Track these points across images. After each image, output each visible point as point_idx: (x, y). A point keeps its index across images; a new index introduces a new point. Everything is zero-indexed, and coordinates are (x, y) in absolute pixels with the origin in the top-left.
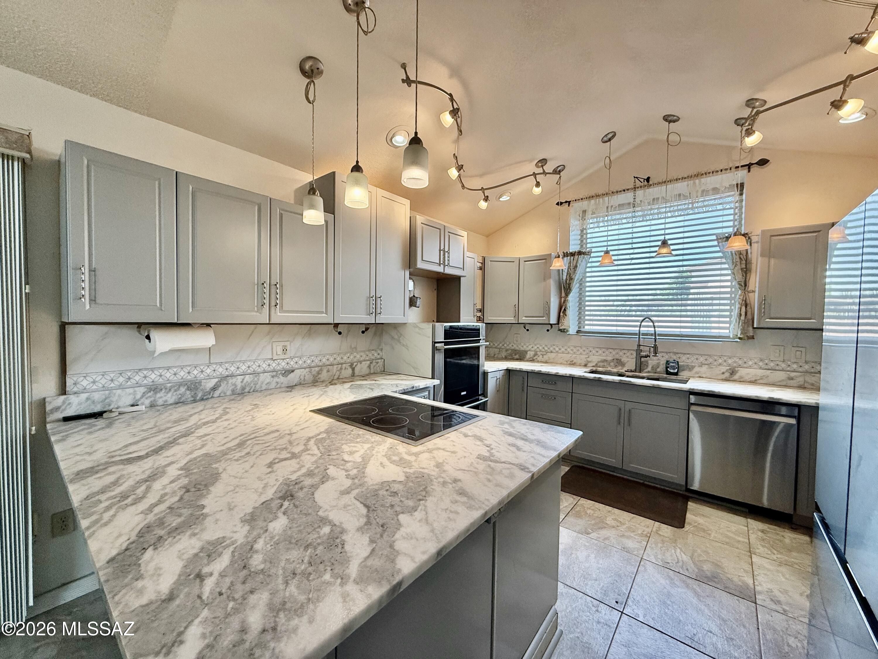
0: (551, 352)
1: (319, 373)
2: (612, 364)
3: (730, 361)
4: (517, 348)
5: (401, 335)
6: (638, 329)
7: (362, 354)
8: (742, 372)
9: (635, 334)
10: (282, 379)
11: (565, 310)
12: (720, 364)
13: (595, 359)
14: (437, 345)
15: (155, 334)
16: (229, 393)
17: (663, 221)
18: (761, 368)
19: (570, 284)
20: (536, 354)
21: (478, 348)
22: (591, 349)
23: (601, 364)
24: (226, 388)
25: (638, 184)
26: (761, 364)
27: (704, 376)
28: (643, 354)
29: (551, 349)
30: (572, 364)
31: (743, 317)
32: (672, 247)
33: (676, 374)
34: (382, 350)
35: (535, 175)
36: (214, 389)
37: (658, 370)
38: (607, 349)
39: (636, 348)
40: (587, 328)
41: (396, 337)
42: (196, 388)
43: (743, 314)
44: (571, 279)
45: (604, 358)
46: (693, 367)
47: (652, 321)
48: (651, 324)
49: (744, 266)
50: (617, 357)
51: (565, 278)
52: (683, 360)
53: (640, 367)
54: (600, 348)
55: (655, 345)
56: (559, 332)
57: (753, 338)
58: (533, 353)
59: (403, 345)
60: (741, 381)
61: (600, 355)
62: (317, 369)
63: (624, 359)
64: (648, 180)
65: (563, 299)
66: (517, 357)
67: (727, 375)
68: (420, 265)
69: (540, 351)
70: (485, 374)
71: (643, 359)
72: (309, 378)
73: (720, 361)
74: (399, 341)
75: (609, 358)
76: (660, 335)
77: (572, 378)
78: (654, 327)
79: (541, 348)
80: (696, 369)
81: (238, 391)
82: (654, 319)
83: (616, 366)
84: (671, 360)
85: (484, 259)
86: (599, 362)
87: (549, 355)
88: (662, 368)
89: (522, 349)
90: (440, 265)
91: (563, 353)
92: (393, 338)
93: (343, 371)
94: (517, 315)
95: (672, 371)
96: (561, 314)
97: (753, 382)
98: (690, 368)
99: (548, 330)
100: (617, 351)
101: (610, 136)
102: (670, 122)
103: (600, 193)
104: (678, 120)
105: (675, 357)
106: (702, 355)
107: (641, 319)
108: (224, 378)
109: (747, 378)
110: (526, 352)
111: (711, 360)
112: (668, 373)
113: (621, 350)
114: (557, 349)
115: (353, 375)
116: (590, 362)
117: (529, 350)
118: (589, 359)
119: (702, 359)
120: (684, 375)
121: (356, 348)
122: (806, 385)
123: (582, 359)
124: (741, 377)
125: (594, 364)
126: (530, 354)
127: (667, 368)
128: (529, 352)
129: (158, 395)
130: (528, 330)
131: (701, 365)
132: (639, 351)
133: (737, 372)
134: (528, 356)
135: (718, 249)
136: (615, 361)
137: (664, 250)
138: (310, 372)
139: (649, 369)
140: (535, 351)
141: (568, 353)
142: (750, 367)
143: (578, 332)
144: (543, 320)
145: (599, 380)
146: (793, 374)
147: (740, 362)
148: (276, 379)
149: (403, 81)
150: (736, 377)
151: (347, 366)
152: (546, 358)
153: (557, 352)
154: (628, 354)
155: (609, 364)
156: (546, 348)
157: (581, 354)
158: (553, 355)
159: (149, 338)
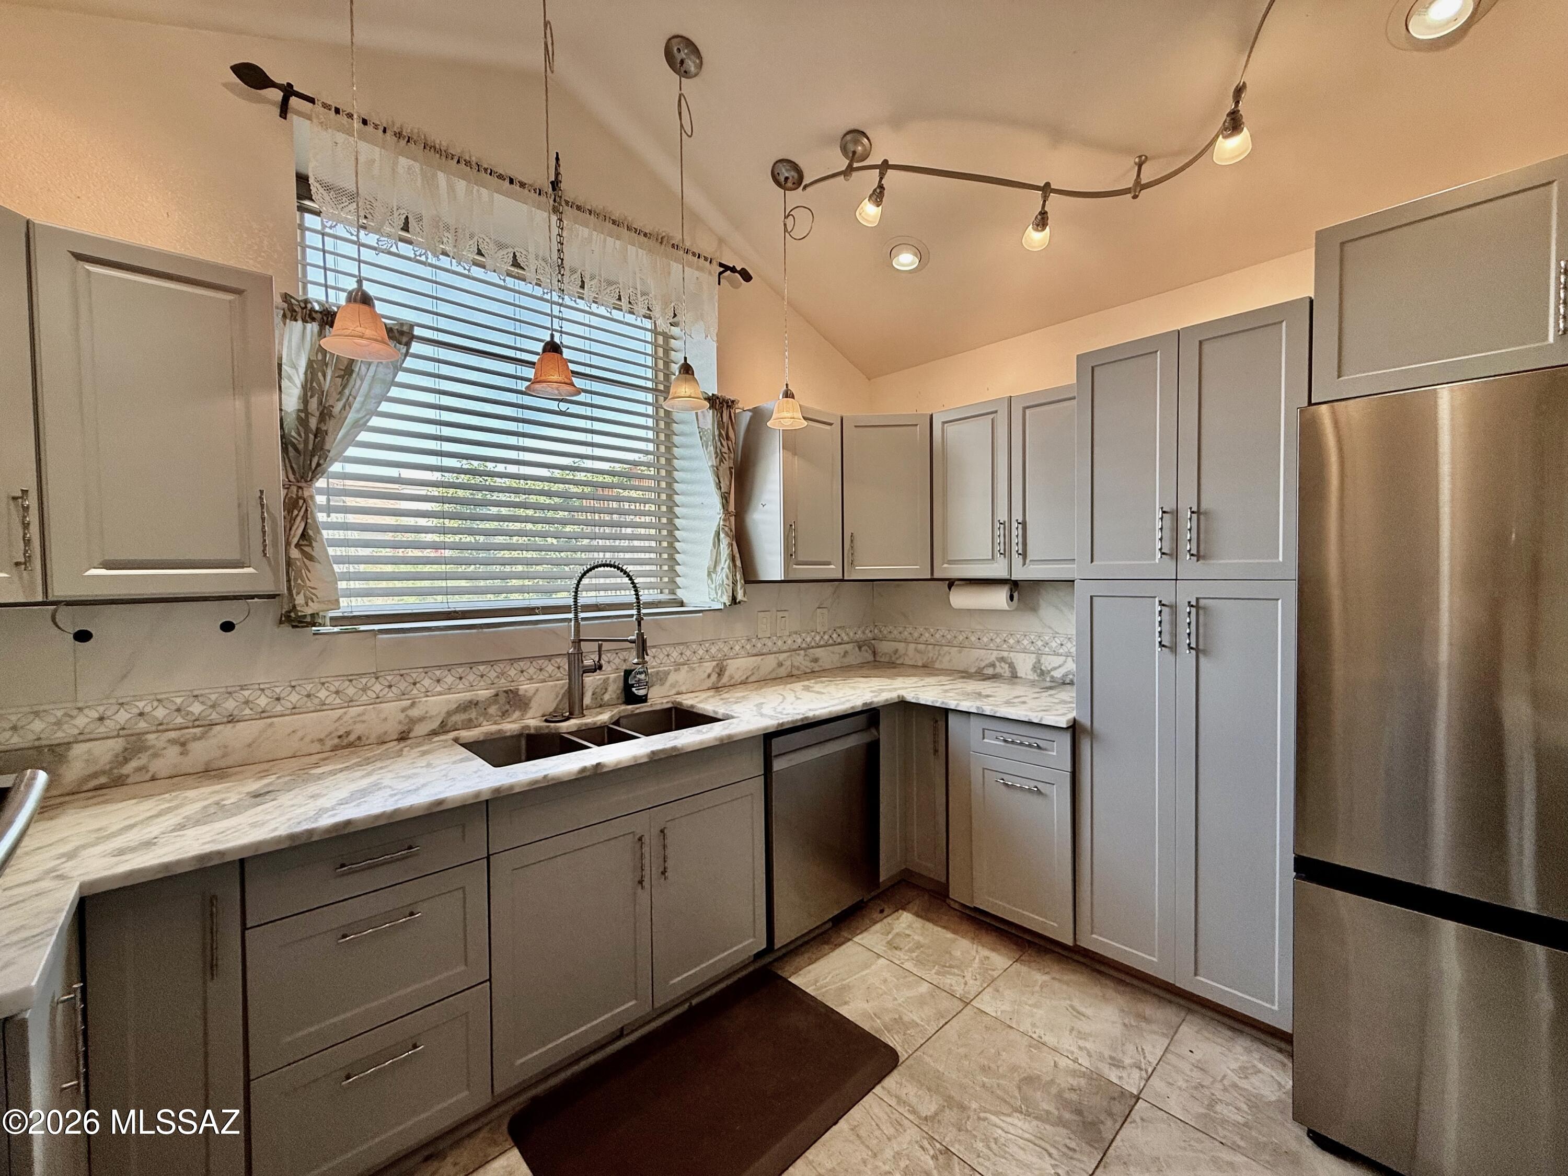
0: (232, 720)
2: (492, 709)
6: (570, 595)
8: (731, 667)
9: (561, 610)
11: (304, 535)
12: (703, 658)
13: (437, 706)
18: (749, 654)
19: (319, 433)
20: (133, 750)
22: (416, 675)
23: (458, 718)
26: (748, 647)
27: (683, 689)
28: (588, 662)
29: (230, 705)
30: (350, 745)
33: (645, 698)
37: (607, 697)
38: (472, 665)
39: (568, 648)
44: (325, 414)
45: (467, 696)
46: (667, 673)
48: (623, 581)
50: (503, 683)
53: (578, 702)
54: (449, 667)
55: (641, 635)
56: (286, 629)
58: (117, 745)
60: (733, 685)
61: (449, 690)
63: (524, 687)
65: (287, 493)
67: (714, 678)
69: (161, 727)
71: (586, 678)
73: (701, 653)
75: (483, 694)
83: (504, 714)
86: (449, 714)
87: (225, 733)
88: (615, 691)
95: (636, 693)
98: (662, 678)
99: (227, 626)
100: (499, 667)
106: (674, 645)
109: (737, 677)
111: (691, 653)
112: (630, 699)
113: (513, 661)
114: (263, 701)
116: (421, 719)
117: (83, 737)
118: (415, 713)
119: (677, 655)
123: (387, 717)
124: (731, 677)
125: (435, 725)
126: (88, 758)
127: (627, 687)
128: (79, 750)
130: (81, 635)
131: (678, 666)
132: (577, 657)
133: (725, 668)
136: (502, 699)
139: (587, 699)
140: (122, 733)
141: (322, 706)
142: (738, 655)
147: (726, 649)
150: (723, 679)
152: (201, 752)
153: (263, 714)
154: (532, 671)
155: (485, 714)
156: (196, 708)
157: (378, 700)
158: (245, 731)
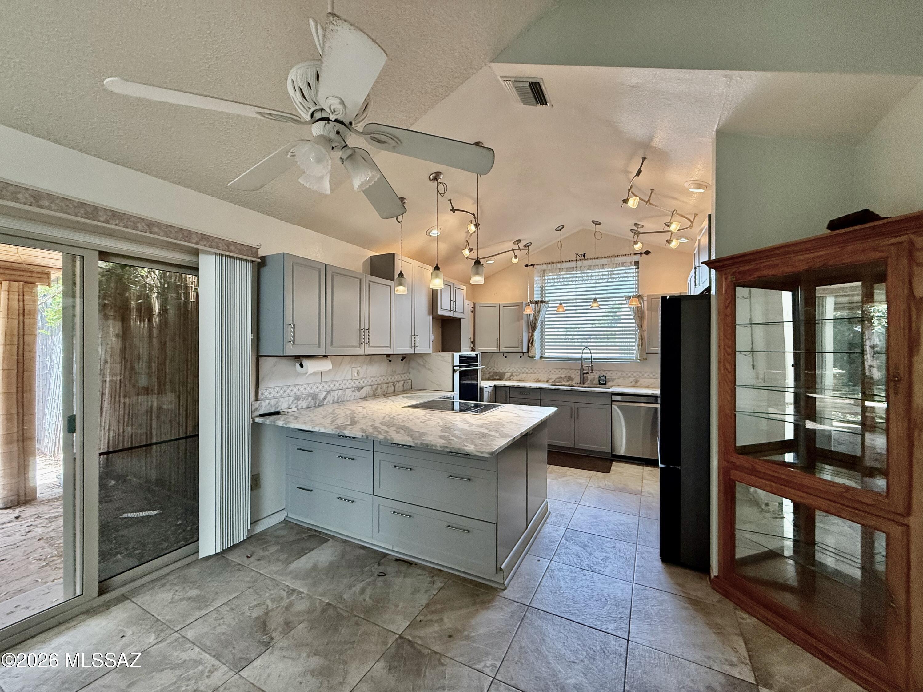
0: (523, 373)
1: (376, 390)
2: (565, 379)
3: (635, 374)
4: (498, 371)
5: (426, 362)
6: (581, 355)
7: (399, 376)
8: (642, 381)
9: (580, 359)
10: (357, 393)
11: (532, 342)
12: (630, 377)
13: (554, 377)
14: (455, 368)
15: (305, 362)
16: (331, 402)
17: (593, 285)
18: (651, 378)
19: (535, 323)
20: (511, 376)
21: (477, 370)
22: (551, 370)
23: (558, 380)
24: (330, 398)
25: (578, 258)
26: (651, 375)
27: (621, 384)
28: (585, 372)
29: (523, 370)
30: (538, 381)
31: (640, 347)
32: (600, 303)
33: (605, 384)
34: (409, 373)
35: (513, 250)
36: (324, 399)
37: (594, 382)
38: (562, 369)
39: (580, 368)
40: (547, 355)
41: (422, 363)
42: (316, 398)
43: (640, 344)
44: (536, 320)
45: (560, 376)
46: (615, 379)
47: (590, 350)
48: (589, 351)
49: (640, 315)
50: (568, 374)
51: (531, 319)
52: (609, 375)
53: (583, 381)
54: (557, 369)
55: (592, 366)
56: (529, 358)
57: (646, 359)
58: (510, 374)
59: (428, 369)
60: (641, 387)
61: (557, 374)
62: (375, 386)
63: (573, 376)
64: (584, 255)
65: (530, 334)
66: (498, 377)
67: (633, 383)
68: (440, 312)
69: (515, 372)
70: (482, 389)
71: (585, 375)
72: (371, 393)
73: (630, 374)
74: (424, 366)
75: (563, 376)
76: (594, 359)
77: (541, 389)
78: (591, 353)
79: (515, 370)
80: (616, 381)
81: (335, 401)
82: (589, 348)
83: (568, 381)
84: (602, 375)
85: (475, 304)
86: (557, 379)
87: (522, 375)
88: (596, 381)
89: (501, 371)
90: (450, 311)
91: (531, 373)
92: (419, 364)
93: (389, 388)
94: (499, 346)
95: (602, 382)
96: (530, 345)
97: (647, 387)
98: (613, 380)
99: (521, 357)
100: (567, 371)
101: (560, 228)
102: (596, 224)
103: (555, 261)
104: (600, 224)
105: (604, 373)
106: (619, 371)
107: (583, 348)
108: (329, 392)
109: (644, 384)
110: (505, 374)
111: (624, 374)
112: (600, 384)
113: (570, 369)
114: (527, 371)
115: (394, 392)
116: (550, 379)
117: (507, 372)
118: (550, 377)
119: (619, 374)
120: (609, 384)
121: (395, 372)
123: (544, 377)
124: (641, 384)
125: (553, 380)
126: (507, 375)
127: (599, 380)
129: (299, 402)
130: (506, 357)
131: (619, 377)
132: (581, 370)
133: (639, 381)
134: (506, 377)
135: (625, 302)
136: (567, 378)
137: (595, 305)
138: (371, 388)
139: (589, 382)
140: (511, 372)
141: (535, 373)
142: (645, 378)
143: (541, 358)
144: (518, 349)
145: (558, 390)
147: (641, 375)
148: (354, 393)
149: (451, 210)
150: (638, 384)
151: (391, 384)
152: (519, 377)
153: (527, 373)
154: (575, 372)
155: (563, 380)
156: (519, 370)
157: (544, 373)
158: (525, 375)
159: (302, 366)
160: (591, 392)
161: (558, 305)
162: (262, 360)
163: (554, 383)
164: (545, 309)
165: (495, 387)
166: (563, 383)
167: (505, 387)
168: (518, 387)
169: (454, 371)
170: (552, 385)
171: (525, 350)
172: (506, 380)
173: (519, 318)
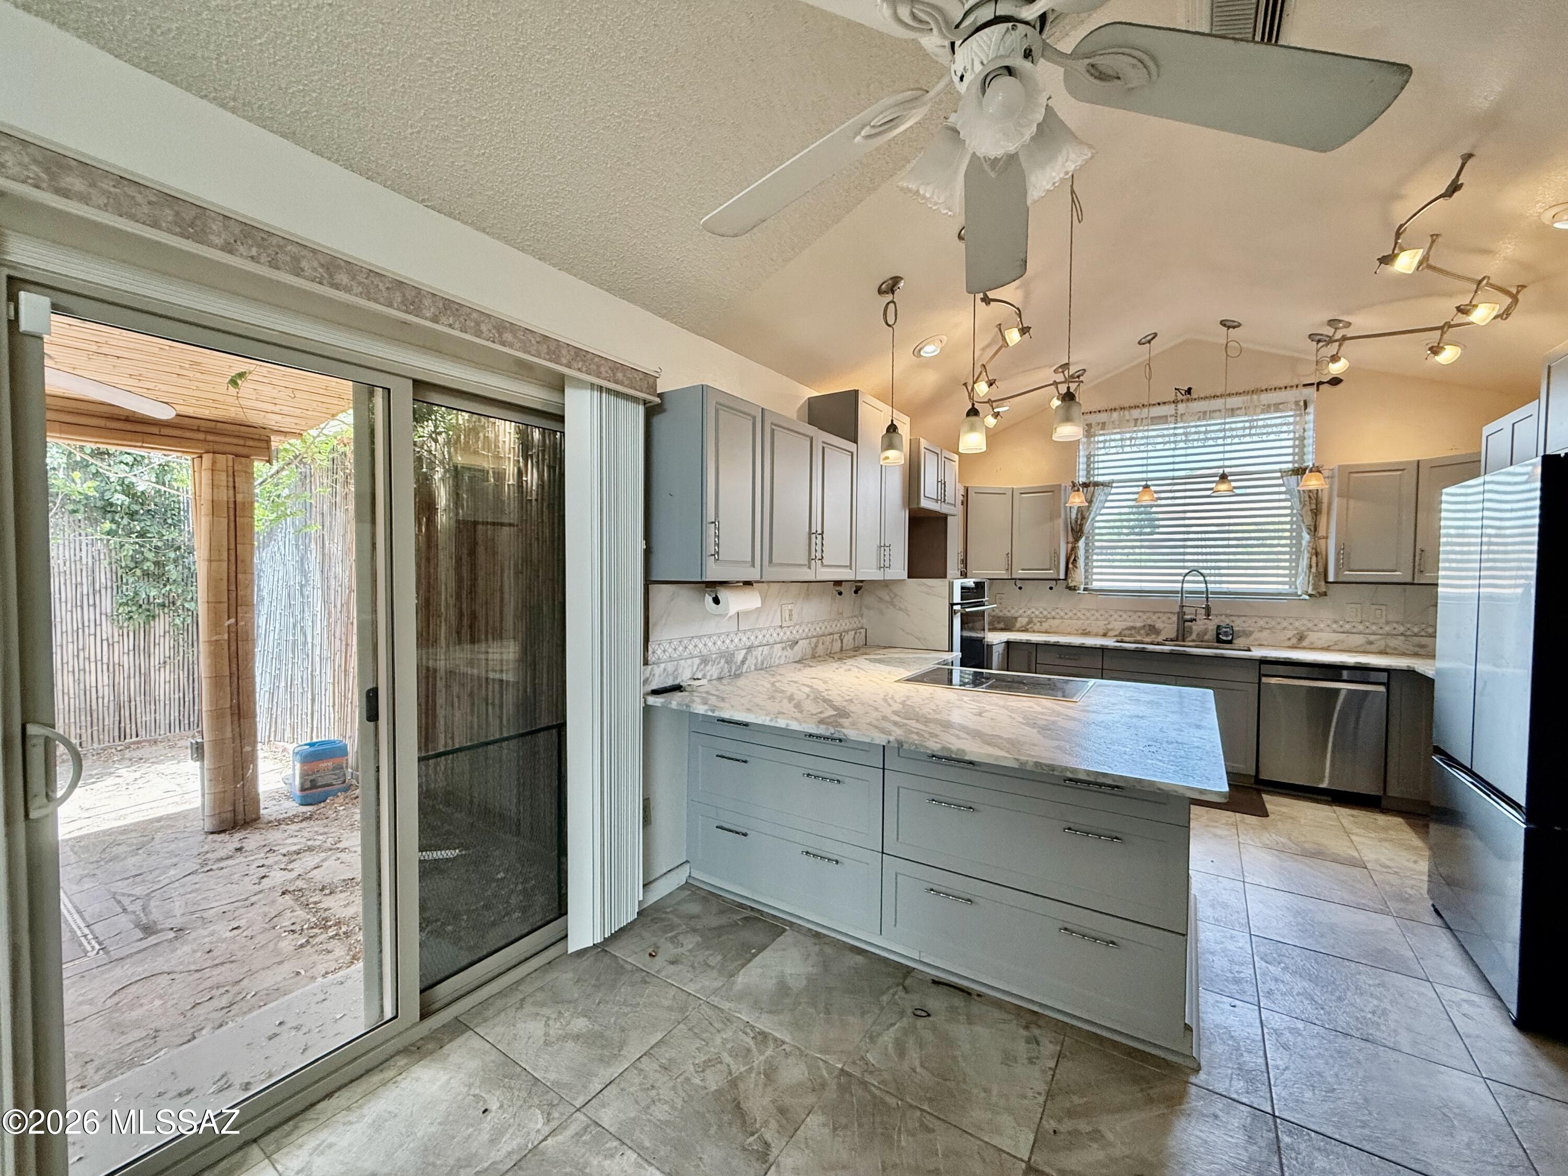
0: (1054, 618)
1: (816, 646)
2: (1142, 632)
3: (1297, 624)
4: (1001, 614)
5: (896, 595)
6: (1180, 585)
7: (847, 621)
8: (1312, 637)
9: (1177, 592)
10: (789, 652)
11: (1075, 560)
12: (1285, 628)
13: (1118, 625)
14: (955, 607)
15: (723, 594)
16: (753, 668)
17: (1221, 449)
18: (1335, 631)
19: (1081, 525)
20: (1028, 623)
21: (983, 612)
22: (1112, 612)
23: (1127, 632)
24: (751, 661)
25: (1180, 397)
26: (1335, 626)
27: (1265, 643)
28: (1188, 617)
29: (1053, 613)
30: (1086, 633)
31: (1314, 570)
32: (1234, 484)
33: (1230, 642)
34: (862, 616)
35: (1056, 384)
36: (743, 662)
37: (1206, 638)
38: (1135, 612)
39: (1177, 609)
40: (1096, 585)
41: (887, 598)
42: (732, 661)
43: (1314, 565)
44: (1083, 518)
45: (1132, 624)
46: (1251, 633)
47: (1202, 575)
48: (1201, 578)
49: (1314, 507)
50: (1149, 622)
51: (1074, 516)
52: (1238, 625)
53: (1182, 635)
54: (1125, 611)
55: (1206, 606)
56: (1068, 590)
57: (1325, 594)
58: (1027, 620)
59: (900, 609)
60: (1312, 648)
61: (1125, 621)
62: (814, 640)
63: (1159, 625)
64: (1189, 391)
65: (1070, 546)
66: (1002, 625)
67: (1294, 641)
68: (925, 504)
69: (1037, 617)
70: (990, 646)
71: (1187, 624)
72: (809, 651)
73: (1285, 624)
74: (892, 603)
75: (1139, 624)
76: (1212, 593)
77: (1103, 649)
78: (1206, 582)
79: (1037, 613)
80: (1256, 635)
81: (759, 666)
82: (1203, 571)
83: (1148, 635)
84: (1223, 624)
85: (967, 490)
86: (1124, 630)
87: (1051, 622)
88: (1211, 635)
89: (1009, 614)
90: (937, 501)
91: (1071, 618)
92: (881, 600)
93: (834, 643)
94: (1010, 568)
95: (1224, 638)
96: (1070, 566)
97: (1327, 649)
98: (1247, 634)
99: (1051, 588)
100: (1148, 615)
101: (1150, 337)
102: (1229, 327)
103: (1127, 405)
104: (1239, 325)
105: (1228, 621)
106: (1261, 617)
107: (1187, 571)
108: (749, 649)
109: (1319, 644)
110: (1016, 618)
111: (1273, 623)
112: (1219, 641)
113: (1155, 613)
114: (1062, 614)
115: (841, 650)
116: (1112, 630)
117: (1021, 616)
118: (1110, 627)
119: (1261, 623)
120: (1240, 642)
121: (842, 613)
122: (1388, 650)
123: (1100, 626)
124: (1312, 643)
125: (1117, 633)
126: (1022, 621)
127: (1218, 634)
128: (1019, 619)
129: (708, 668)
130: (1020, 588)
131: (1262, 629)
132: (1180, 615)
133: (1306, 637)
134: (1018, 625)
135: (1280, 481)
136: (1147, 628)
137: (1223, 487)
138: (810, 643)
139: (1194, 636)
140: (1028, 616)
141: (1079, 619)
142: (1321, 630)
143: (1085, 589)
144: (1051, 573)
145: (1143, 651)
146: (1372, 638)
147: (1310, 625)
148: (785, 653)
149: (982, 300)
150: (1305, 644)
151: (836, 636)
152: (1045, 626)
153: (1062, 618)
154: (1164, 618)
155: (1139, 633)
156: (1045, 613)
157: (1097, 619)
158: (1057, 622)
159: (716, 601)
160: (1216, 657)
161: (1141, 489)
162: (653, 588)
163: (1119, 638)
164: (1102, 498)
165: (1008, 643)
166: (1139, 638)
167: (1028, 643)
168: (1056, 645)
169: (952, 613)
170: (1118, 642)
171: (1062, 576)
172: (1018, 631)
173: (1053, 515)
